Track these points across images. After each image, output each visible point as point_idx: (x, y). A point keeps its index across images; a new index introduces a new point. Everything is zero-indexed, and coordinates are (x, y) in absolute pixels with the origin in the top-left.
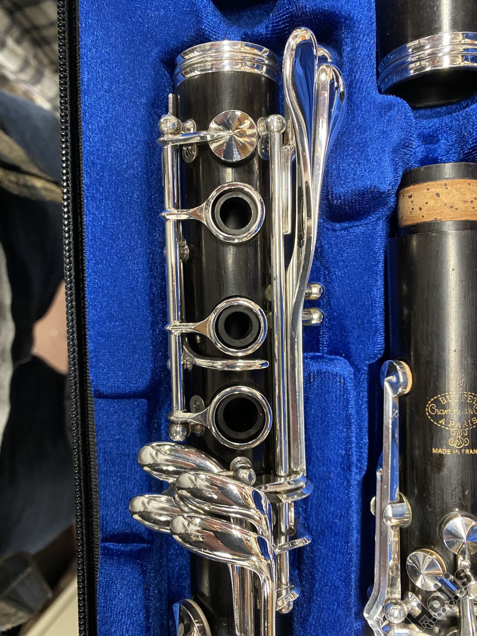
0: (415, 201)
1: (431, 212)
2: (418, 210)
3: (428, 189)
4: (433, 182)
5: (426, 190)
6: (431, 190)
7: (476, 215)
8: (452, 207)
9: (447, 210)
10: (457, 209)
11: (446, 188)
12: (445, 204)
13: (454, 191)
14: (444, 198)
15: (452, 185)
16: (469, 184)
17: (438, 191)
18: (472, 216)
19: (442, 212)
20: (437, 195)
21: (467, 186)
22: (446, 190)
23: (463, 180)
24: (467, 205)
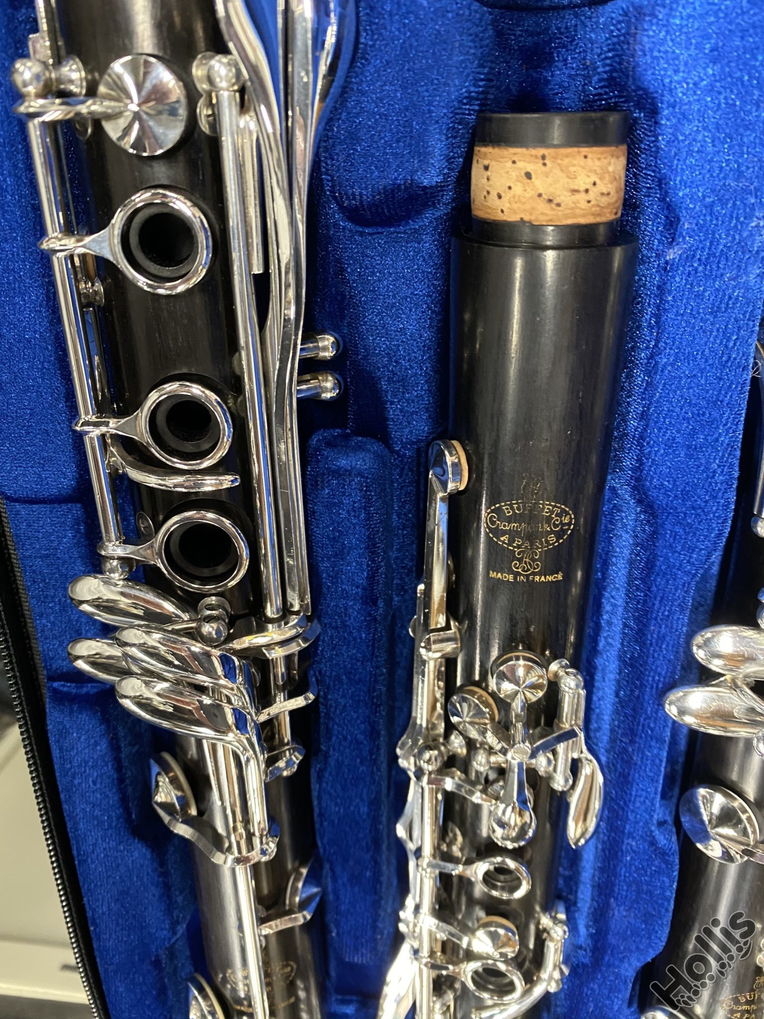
0: (492, 177)
1: (515, 206)
2: (496, 197)
3: (514, 162)
4: (524, 151)
5: (510, 164)
6: (520, 164)
7: (593, 214)
8: (550, 201)
9: (542, 206)
10: (558, 205)
11: (545, 164)
12: (540, 195)
13: (557, 171)
14: (539, 184)
15: (555, 158)
16: (586, 157)
17: (530, 168)
18: (584, 216)
19: (533, 209)
20: (528, 176)
21: (582, 161)
22: (543, 168)
23: (575, 149)
24: (577, 196)
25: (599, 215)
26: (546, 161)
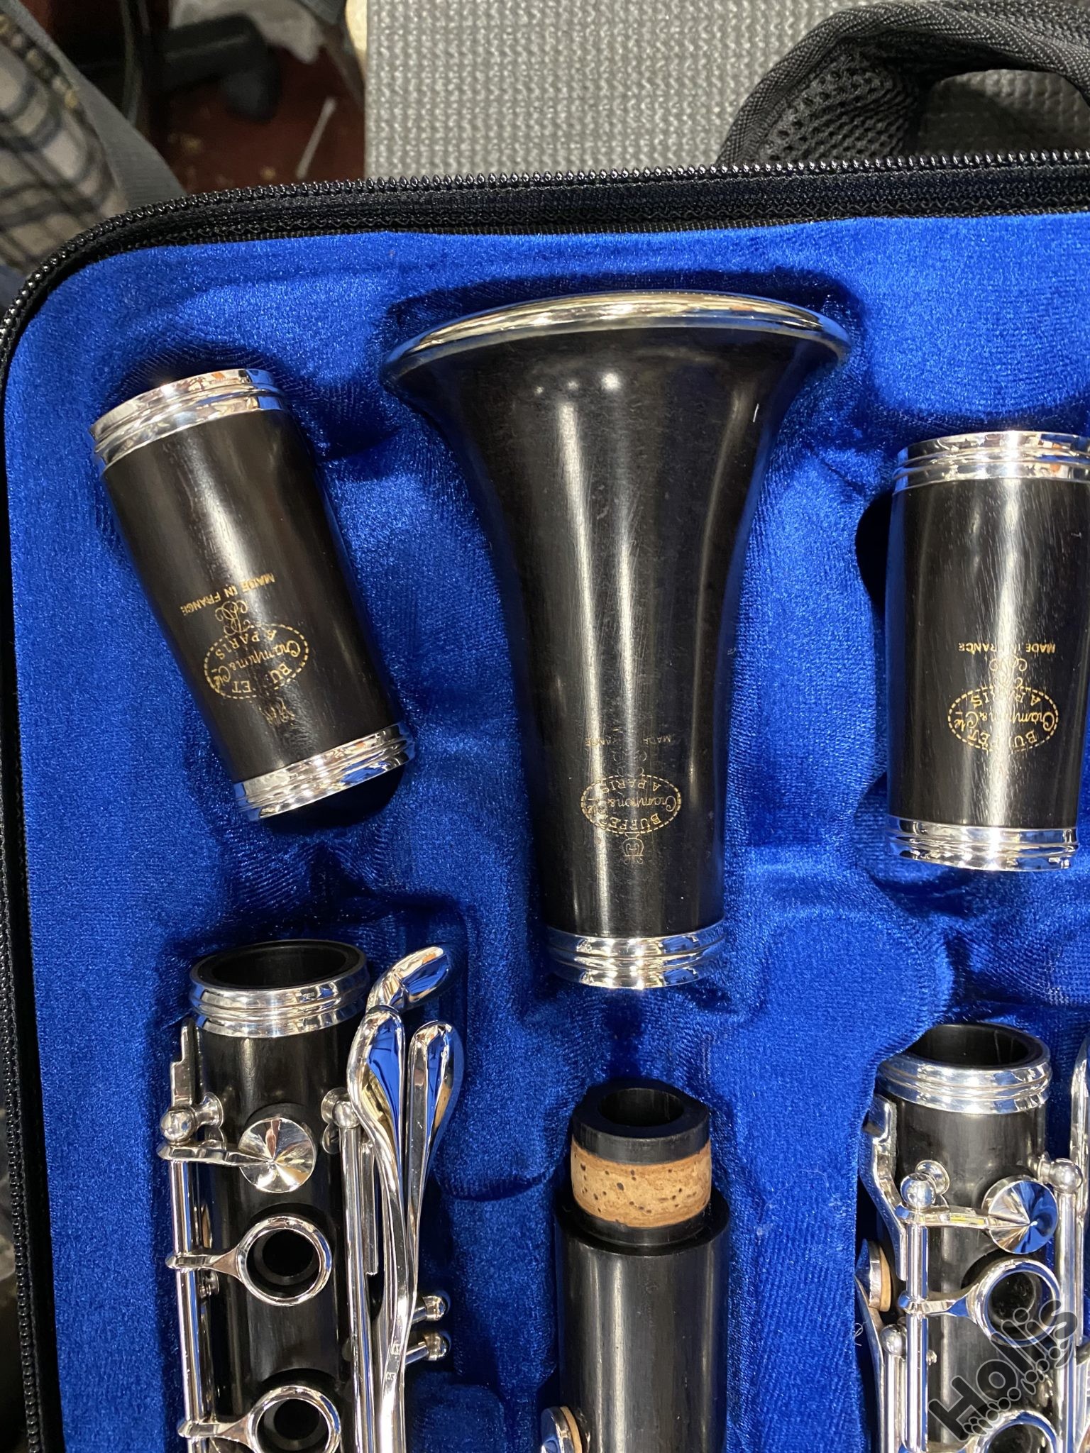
0: (589, 1178)
1: (611, 1209)
2: (593, 1197)
3: (607, 1173)
4: (615, 1165)
5: (603, 1173)
6: (611, 1175)
7: (681, 1215)
8: (641, 1208)
9: (634, 1213)
10: (649, 1211)
11: (634, 1179)
12: (632, 1203)
13: (645, 1184)
14: (630, 1193)
15: (642, 1174)
16: (670, 1171)
17: (622, 1180)
18: (674, 1218)
19: (627, 1214)
20: (621, 1186)
21: (667, 1175)
22: (633, 1182)
23: (660, 1166)
24: (665, 1204)
25: (687, 1213)
26: (636, 1176)
